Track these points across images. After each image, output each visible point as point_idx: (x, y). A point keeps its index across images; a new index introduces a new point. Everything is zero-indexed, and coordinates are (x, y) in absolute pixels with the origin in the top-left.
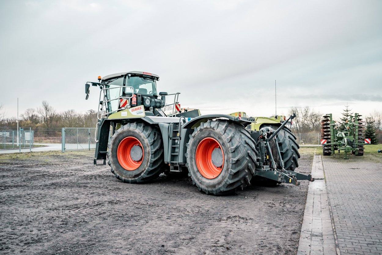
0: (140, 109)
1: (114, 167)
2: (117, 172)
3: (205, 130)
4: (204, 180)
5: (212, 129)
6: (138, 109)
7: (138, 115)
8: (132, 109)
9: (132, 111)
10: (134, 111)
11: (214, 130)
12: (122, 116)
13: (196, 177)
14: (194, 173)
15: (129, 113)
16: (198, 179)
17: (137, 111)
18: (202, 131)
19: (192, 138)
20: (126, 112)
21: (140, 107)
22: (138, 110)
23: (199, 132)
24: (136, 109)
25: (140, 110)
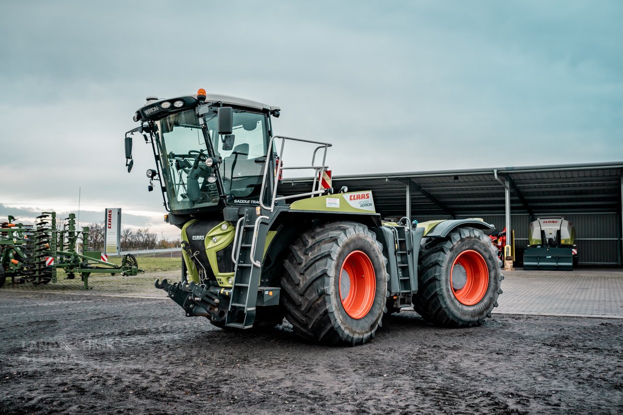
0: (366, 197)
1: (341, 316)
2: (345, 328)
3: (468, 239)
4: (466, 308)
5: (477, 239)
6: (363, 197)
7: (362, 208)
8: (351, 196)
9: (351, 199)
10: (354, 199)
11: (480, 239)
12: (328, 206)
13: (455, 306)
14: (452, 301)
15: (343, 201)
16: (458, 309)
17: (361, 200)
18: (463, 241)
19: (449, 251)
20: (338, 200)
21: (367, 195)
22: (363, 200)
23: (460, 242)
24: (358, 197)
25: (367, 199)
